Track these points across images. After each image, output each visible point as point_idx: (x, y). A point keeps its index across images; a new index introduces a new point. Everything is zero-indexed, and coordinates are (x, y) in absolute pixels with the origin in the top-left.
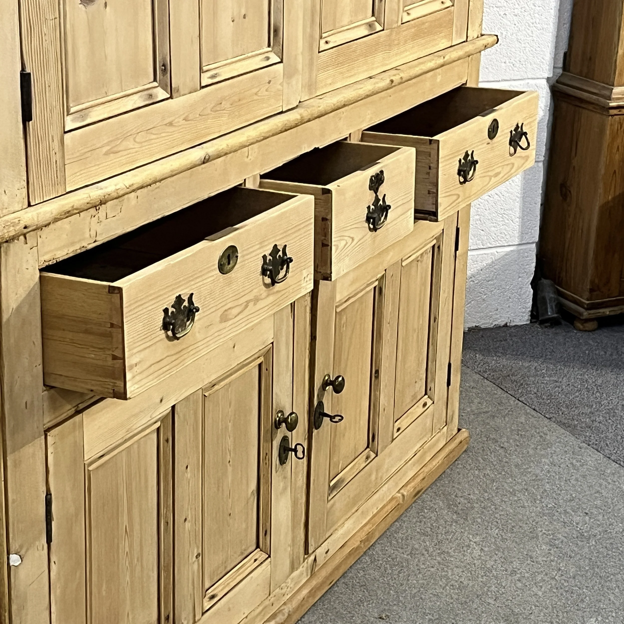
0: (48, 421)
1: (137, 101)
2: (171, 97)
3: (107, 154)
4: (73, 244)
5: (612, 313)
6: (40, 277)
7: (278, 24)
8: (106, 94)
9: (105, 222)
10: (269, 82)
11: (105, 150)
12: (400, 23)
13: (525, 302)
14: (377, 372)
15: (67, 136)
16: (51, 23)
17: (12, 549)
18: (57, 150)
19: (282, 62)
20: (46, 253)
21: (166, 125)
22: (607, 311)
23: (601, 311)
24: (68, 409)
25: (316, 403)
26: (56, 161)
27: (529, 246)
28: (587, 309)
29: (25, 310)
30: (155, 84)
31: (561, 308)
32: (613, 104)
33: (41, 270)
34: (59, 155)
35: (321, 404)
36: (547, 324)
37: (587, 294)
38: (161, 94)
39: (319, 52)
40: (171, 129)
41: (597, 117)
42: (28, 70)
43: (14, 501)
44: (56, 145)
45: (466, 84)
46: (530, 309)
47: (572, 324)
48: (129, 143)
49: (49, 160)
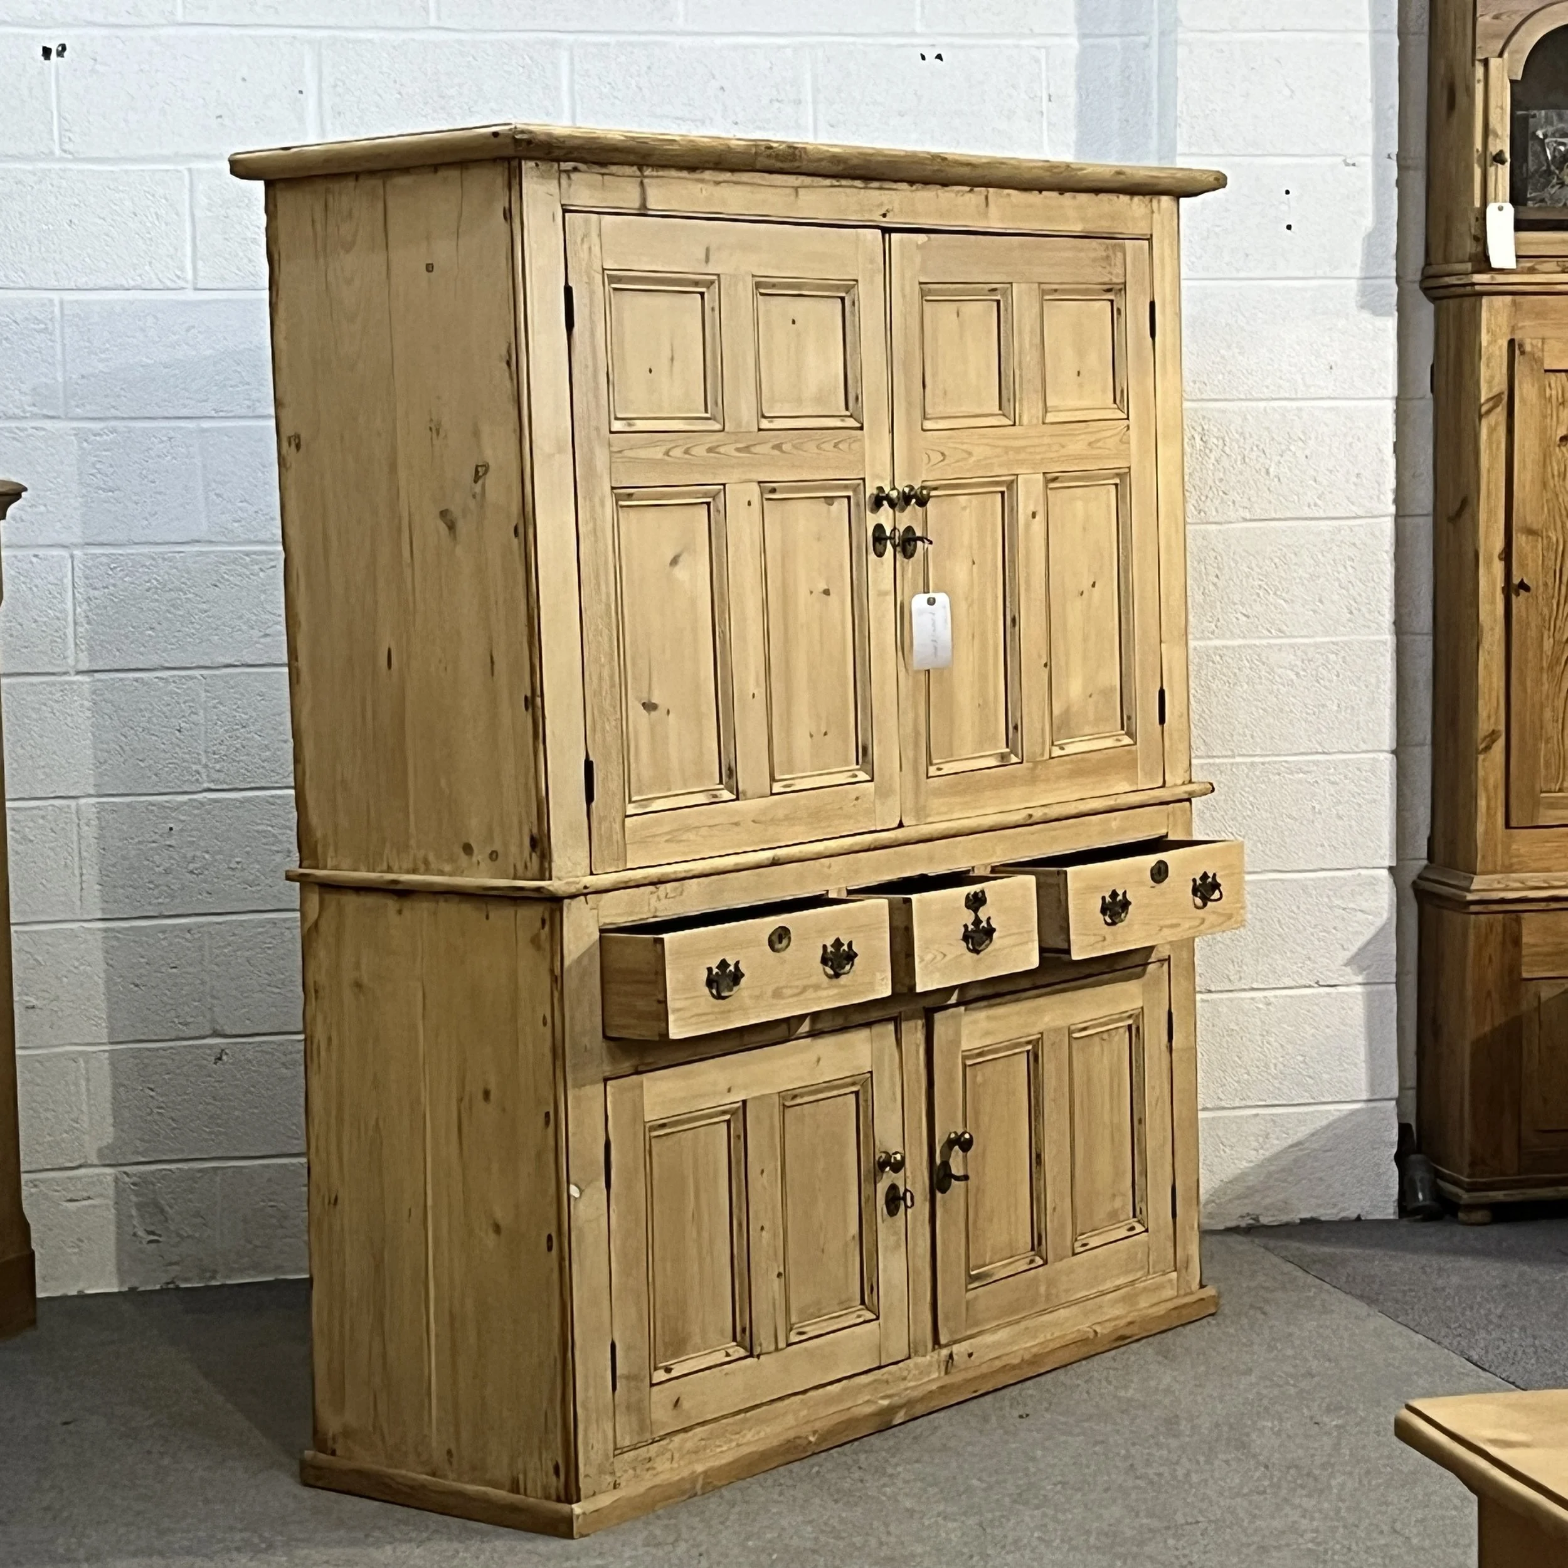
0: (607, 1070)
1: (701, 798)
2: (737, 799)
3: (667, 841)
4: (631, 914)
5: (1509, 1199)
6: (600, 937)
8: (669, 790)
9: (664, 901)
10: (857, 799)
11: (666, 837)
12: (1047, 756)
13: (1387, 1187)
14: (1039, 1156)
15: (627, 820)
16: (614, 723)
17: (572, 1179)
18: (618, 830)
19: (872, 780)
20: (607, 916)
21: (732, 824)
22: (1499, 1196)
23: (1491, 1194)
24: (626, 1066)
25: (938, 1161)
26: (617, 840)
27: (1386, 1103)
28: (1468, 1191)
29: (585, 961)
30: (721, 786)
31: (1438, 1195)
32: (1470, 897)
33: (602, 931)
34: (620, 836)
35: (946, 1164)
36: (1419, 1217)
37: (1467, 1170)
38: (726, 795)
39: (928, 777)
40: (738, 829)
41: (1458, 918)
42: (591, 759)
43: (574, 1134)
44: (617, 826)
45: (1166, 836)
46: (1396, 1197)
47: (1455, 1216)
48: (691, 836)
49: (610, 838)
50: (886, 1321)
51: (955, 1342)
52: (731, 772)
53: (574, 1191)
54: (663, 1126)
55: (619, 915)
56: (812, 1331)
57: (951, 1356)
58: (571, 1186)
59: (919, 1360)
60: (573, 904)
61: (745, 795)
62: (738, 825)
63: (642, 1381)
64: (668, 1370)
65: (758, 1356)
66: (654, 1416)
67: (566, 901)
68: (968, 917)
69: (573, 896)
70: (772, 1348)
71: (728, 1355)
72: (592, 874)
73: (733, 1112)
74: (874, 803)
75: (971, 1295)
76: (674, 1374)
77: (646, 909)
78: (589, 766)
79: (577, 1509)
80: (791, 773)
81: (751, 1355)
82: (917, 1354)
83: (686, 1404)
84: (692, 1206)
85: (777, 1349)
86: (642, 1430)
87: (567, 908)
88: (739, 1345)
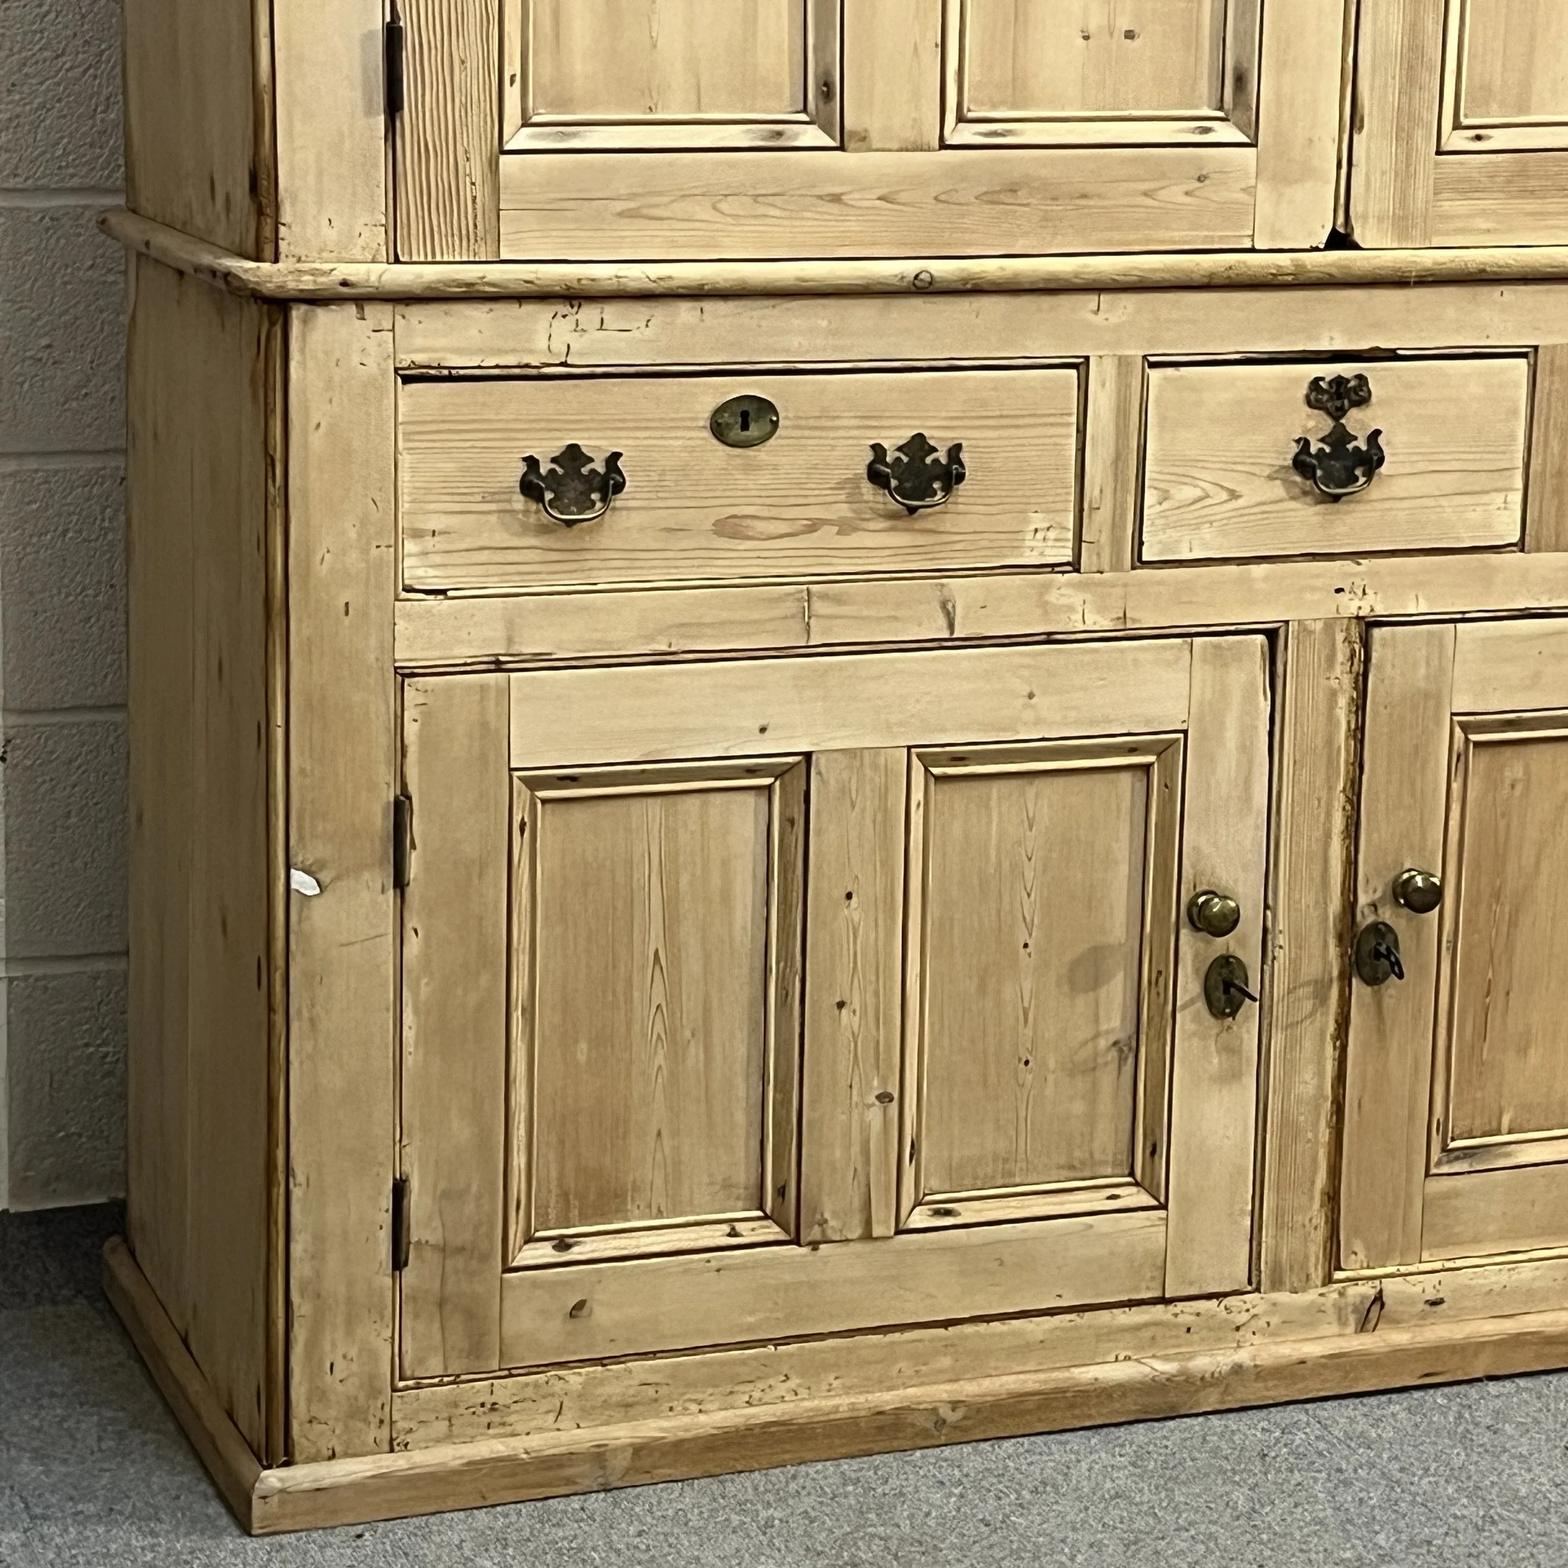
1: (734, 136)
3: (621, 214)
4: (495, 350)
7: (1245, 65)
9: (597, 334)
11: (619, 206)
15: (503, 159)
17: (300, 861)
18: (477, 178)
19: (1253, 145)
21: (820, 197)
26: (474, 198)
30: (803, 117)
38: (813, 136)
39: (1439, 153)
40: (835, 208)
44: (476, 168)
48: (694, 208)
49: (454, 194)
50: (1184, 1217)
51: (1389, 1275)
52: (827, 91)
53: (302, 882)
54: (573, 781)
55: (459, 351)
56: (968, 1213)
57: (1379, 1298)
58: (293, 871)
59: (1283, 1297)
60: (324, 317)
61: (863, 141)
62: (836, 199)
63: (485, 1258)
64: (562, 1244)
65: (815, 1245)
66: (510, 1327)
67: (297, 313)
68: (1316, 425)
69: (317, 300)
70: (857, 1233)
71: (731, 1233)
72: (397, 261)
73: (780, 773)
74: (1250, 191)
75: (1436, 1186)
76: (575, 1254)
77: (543, 344)
78: (393, 35)
79: (272, 1478)
80: (1014, 106)
81: (797, 1242)
82: (1277, 1284)
83: (601, 1315)
84: (655, 941)
85: (867, 1236)
86: (476, 1350)
87: (305, 321)
88: (766, 1217)
